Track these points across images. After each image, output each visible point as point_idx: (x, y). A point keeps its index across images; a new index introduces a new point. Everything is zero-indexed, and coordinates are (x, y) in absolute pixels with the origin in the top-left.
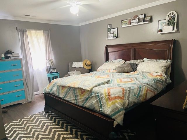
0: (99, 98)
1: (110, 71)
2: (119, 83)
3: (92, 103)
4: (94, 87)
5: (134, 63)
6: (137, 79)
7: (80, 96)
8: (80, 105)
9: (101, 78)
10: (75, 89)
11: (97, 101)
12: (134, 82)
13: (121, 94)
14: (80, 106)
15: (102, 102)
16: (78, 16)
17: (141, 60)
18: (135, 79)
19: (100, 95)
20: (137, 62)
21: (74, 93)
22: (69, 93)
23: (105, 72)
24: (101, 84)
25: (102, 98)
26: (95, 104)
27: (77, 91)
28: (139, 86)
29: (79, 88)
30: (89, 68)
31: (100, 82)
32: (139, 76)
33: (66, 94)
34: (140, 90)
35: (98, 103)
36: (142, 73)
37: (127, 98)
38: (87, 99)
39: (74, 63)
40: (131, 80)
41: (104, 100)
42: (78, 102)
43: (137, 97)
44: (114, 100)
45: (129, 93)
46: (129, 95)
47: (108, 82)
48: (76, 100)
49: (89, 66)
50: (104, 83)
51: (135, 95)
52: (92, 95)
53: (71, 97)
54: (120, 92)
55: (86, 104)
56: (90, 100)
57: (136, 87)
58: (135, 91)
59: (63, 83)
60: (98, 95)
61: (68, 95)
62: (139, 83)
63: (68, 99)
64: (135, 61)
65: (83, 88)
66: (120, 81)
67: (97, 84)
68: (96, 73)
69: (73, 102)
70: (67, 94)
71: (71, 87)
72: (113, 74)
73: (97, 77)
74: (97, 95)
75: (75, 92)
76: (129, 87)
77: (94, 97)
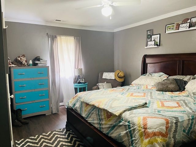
0: (129, 130)
1: (147, 88)
2: (160, 109)
3: (120, 134)
4: (125, 111)
5: (181, 79)
6: (186, 104)
7: (106, 120)
8: (104, 132)
9: (134, 98)
10: (99, 109)
11: (127, 133)
12: (182, 109)
13: (164, 128)
14: (104, 134)
15: (134, 137)
16: (111, 18)
17: (192, 77)
18: (184, 104)
19: (131, 125)
20: (186, 78)
21: (99, 115)
22: (93, 113)
23: (141, 88)
24: (135, 108)
25: (134, 130)
26: (124, 136)
27: (102, 113)
28: (190, 115)
29: (104, 110)
30: (122, 80)
31: (134, 105)
32: (188, 98)
33: (89, 114)
34: (192, 122)
35: (128, 136)
36: (193, 95)
37: (172, 136)
38: (114, 126)
39: (104, 73)
40: (177, 105)
41: (137, 135)
42: (103, 128)
43: (188, 133)
44: (153, 138)
45: (177, 127)
46: (175, 131)
47: (144, 105)
48: (100, 124)
49: (122, 78)
50: (138, 107)
51: (184, 131)
52: (121, 124)
53: (95, 119)
54: (162, 125)
55: (112, 133)
56: (117, 129)
57: (186, 118)
58: (185, 124)
59: (87, 100)
60: (129, 125)
61: (91, 116)
62: (191, 111)
63: (91, 120)
64: (182, 76)
65: (110, 111)
66: (161, 104)
67: (128, 108)
68: (129, 89)
69: (96, 126)
70: (91, 114)
71: (95, 107)
72: (151, 93)
73: (130, 94)
74: (127, 124)
75: (100, 113)
76: (175, 118)
77: (123, 127)
